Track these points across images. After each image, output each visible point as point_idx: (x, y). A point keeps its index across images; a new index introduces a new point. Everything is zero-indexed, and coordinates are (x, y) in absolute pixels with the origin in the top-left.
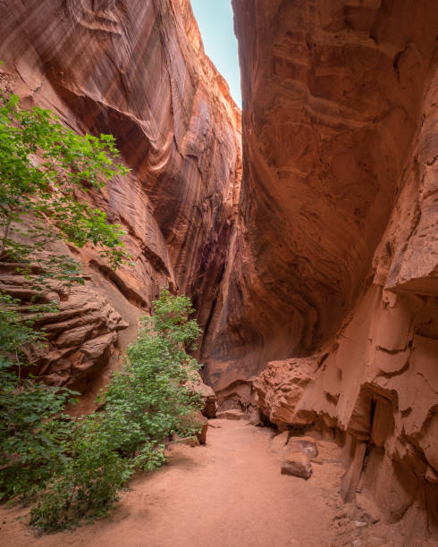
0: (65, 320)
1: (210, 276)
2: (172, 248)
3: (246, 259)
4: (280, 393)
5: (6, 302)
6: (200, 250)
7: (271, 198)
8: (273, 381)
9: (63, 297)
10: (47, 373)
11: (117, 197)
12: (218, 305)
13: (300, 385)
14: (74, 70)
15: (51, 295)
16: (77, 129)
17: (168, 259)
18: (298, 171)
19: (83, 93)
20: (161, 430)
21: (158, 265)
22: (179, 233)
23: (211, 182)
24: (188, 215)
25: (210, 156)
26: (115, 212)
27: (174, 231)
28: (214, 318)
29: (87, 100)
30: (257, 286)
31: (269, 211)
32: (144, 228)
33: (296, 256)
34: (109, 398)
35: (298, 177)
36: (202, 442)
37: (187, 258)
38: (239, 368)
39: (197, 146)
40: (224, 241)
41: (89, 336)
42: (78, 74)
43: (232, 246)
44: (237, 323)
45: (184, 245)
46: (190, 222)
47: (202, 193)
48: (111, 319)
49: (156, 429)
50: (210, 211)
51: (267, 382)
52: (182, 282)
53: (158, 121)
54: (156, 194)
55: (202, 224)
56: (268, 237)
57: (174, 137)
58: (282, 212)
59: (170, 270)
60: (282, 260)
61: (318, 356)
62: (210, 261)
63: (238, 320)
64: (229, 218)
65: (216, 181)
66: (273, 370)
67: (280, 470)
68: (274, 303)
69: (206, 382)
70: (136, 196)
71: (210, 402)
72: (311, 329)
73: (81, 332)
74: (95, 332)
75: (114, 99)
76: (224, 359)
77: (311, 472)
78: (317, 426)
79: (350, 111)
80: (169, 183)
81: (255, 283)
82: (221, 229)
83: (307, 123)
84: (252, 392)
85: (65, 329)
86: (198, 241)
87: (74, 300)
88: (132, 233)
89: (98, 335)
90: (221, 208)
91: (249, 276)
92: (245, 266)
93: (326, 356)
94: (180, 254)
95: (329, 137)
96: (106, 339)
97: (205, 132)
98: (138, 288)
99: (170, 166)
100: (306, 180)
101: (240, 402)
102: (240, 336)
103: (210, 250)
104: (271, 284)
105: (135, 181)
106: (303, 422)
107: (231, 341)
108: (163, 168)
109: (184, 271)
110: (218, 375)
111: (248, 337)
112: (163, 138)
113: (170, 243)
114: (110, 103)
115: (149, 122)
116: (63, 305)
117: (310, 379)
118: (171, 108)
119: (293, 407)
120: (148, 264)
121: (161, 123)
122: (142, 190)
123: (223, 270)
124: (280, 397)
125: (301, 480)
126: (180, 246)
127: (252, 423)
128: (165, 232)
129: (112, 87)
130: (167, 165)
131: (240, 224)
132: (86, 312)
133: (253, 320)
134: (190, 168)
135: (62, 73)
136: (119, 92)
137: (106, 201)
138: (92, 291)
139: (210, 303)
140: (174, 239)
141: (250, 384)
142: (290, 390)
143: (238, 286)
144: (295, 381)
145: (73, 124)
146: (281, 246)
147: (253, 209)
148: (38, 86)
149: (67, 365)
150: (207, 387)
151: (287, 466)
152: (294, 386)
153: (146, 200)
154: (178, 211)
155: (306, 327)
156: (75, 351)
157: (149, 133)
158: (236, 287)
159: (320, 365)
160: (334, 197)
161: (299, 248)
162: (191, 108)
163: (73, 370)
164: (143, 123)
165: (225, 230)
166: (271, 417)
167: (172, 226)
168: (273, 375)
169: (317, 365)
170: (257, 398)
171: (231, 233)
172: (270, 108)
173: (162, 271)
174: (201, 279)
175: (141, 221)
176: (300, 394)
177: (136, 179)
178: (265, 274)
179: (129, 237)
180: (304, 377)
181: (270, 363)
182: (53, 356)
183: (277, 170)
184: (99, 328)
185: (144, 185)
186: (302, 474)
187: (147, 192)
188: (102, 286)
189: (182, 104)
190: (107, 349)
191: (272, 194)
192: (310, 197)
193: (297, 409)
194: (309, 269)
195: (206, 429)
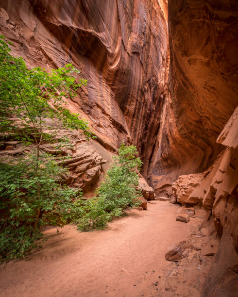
0: (76, 162)
1: (151, 131)
2: (128, 118)
3: (171, 120)
4: (183, 190)
5: (50, 157)
6: (144, 117)
7: (186, 78)
8: (180, 185)
9: (74, 151)
10: (74, 183)
11: (92, 91)
12: (156, 147)
13: (193, 186)
14: (51, 6)
15: (68, 151)
16: (62, 51)
17: (126, 125)
18: (202, 58)
19: (60, 22)
20: (123, 203)
21: (121, 129)
22: (131, 108)
23: (149, 70)
24: (135, 96)
25: (148, 50)
26: (93, 101)
27: (128, 107)
28: (154, 155)
29: (64, 27)
30: (177, 136)
31: (185, 88)
32: (110, 108)
33: (201, 116)
34: (100, 192)
35: (202, 62)
36: (145, 209)
37: (137, 123)
38: (167, 179)
39: (139, 44)
40: (159, 110)
41: (88, 168)
42: (54, 9)
43: (164, 112)
44: (166, 156)
45: (134, 115)
46: (137, 100)
47: (143, 80)
48: (97, 159)
49: (121, 203)
50: (149, 91)
51: (178, 185)
52: (135, 136)
53: (110, 30)
54: (114, 85)
55: (144, 100)
56: (184, 105)
57: (122, 40)
58: (193, 87)
59: (128, 131)
60: (192, 119)
61: (205, 173)
62: (150, 123)
63: (167, 155)
64: (162, 93)
65: (153, 68)
66: (181, 179)
67: (176, 219)
68: (187, 145)
69: (150, 185)
70: (103, 89)
71: (151, 193)
72: (207, 158)
73: (84, 166)
74: (91, 166)
75: (80, 22)
76: (160, 174)
77: (189, 220)
78: (199, 204)
80: (122, 76)
81: (176, 134)
82: (157, 102)
83: (208, 19)
85: (77, 165)
86: (143, 111)
87: (79, 152)
88: (104, 112)
89: (92, 167)
90: (156, 88)
91: (173, 130)
92: (170, 125)
93: (209, 172)
94: (133, 121)
95: (222, 29)
96: (96, 168)
97: (143, 30)
98: (110, 143)
99: (121, 64)
100: (208, 64)
101: (167, 194)
102: (168, 163)
103: (150, 116)
104: (185, 134)
105: (101, 79)
106: (193, 202)
107: (163, 166)
108: (117, 66)
109: (136, 130)
110: (156, 182)
111: (171, 163)
112: (115, 43)
113: (126, 115)
114: (78, 26)
115: (104, 33)
116: (74, 155)
117: (198, 184)
118: (118, 16)
119: (188, 196)
120: (115, 129)
121: (113, 31)
122: (107, 84)
123: (159, 127)
124: (182, 192)
125: (184, 223)
126: (132, 116)
127: (171, 203)
128: (123, 109)
129: (77, 12)
130: (119, 63)
131: (168, 97)
132: (85, 157)
133: (175, 155)
134: (135, 62)
135: (45, 11)
136: (82, 14)
137: (87, 95)
138: (87, 147)
139: (152, 147)
140: (128, 112)
141: (171, 186)
142: (187, 188)
143: (167, 136)
144: (191, 184)
145: (59, 48)
146: (192, 110)
147: (175, 87)
148: (35, 27)
149: (81, 180)
150: (150, 187)
151: (179, 218)
152: (190, 187)
153: (109, 90)
154: (130, 94)
155: (204, 157)
156: (83, 174)
157: (105, 42)
158: (166, 137)
159: (205, 177)
160: (226, 74)
161: (203, 111)
162: (132, 11)
163: (84, 181)
164: (101, 35)
165: (159, 102)
167: (126, 104)
168: (181, 182)
169: (203, 177)
170: (174, 192)
171: (163, 104)
172: (180, 11)
173: (123, 132)
174: (146, 133)
175: (108, 104)
176: (192, 190)
177: (101, 77)
178: (182, 129)
179: (103, 115)
180: (195, 183)
181: (180, 176)
182: (74, 176)
183: (188, 58)
184: (92, 164)
185: (107, 80)
186: (184, 221)
187: (109, 85)
188: (92, 144)
189: (125, 10)
190: (97, 173)
191: (186, 75)
192: (210, 76)
193: (190, 197)
194: (208, 124)
195: (146, 204)
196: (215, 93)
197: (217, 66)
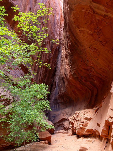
3: (66, 66)
7: (77, 40)
8: (77, 119)
12: (54, 86)
13: (88, 120)
18: (88, 31)
33: (88, 66)
35: (88, 33)
48: (11, 98)
51: (75, 119)
52: (37, 77)
57: (30, 8)
58: (81, 46)
60: (82, 67)
61: (95, 109)
63: (63, 93)
66: (78, 114)
67: (79, 150)
69: (50, 120)
72: (94, 97)
76: (57, 110)
79: (109, 10)
81: (70, 77)
82: (54, 51)
83: (91, 12)
84: (69, 123)
91: (67, 74)
92: (65, 70)
93: (98, 109)
95: (101, 19)
100: (92, 35)
101: (64, 127)
102: (64, 100)
104: (77, 78)
106: (89, 134)
110: (54, 116)
112: (25, 9)
115: (17, 1)
117: (92, 118)
119: (85, 129)
124: (80, 125)
127: (69, 135)
131: (63, 50)
133: (69, 93)
141: (68, 120)
142: (84, 122)
144: (86, 118)
147: (69, 44)
150: (50, 122)
151: (81, 148)
152: (85, 120)
158: (62, 79)
161: (89, 63)
166: (76, 132)
168: (77, 116)
169: (95, 112)
170: (71, 125)
176: (87, 124)
180: (89, 117)
181: (76, 112)
183: (79, 30)
191: (77, 38)
192: (94, 42)
193: (86, 129)
194: (93, 72)
195: (50, 137)
196: (97, 52)
197: (98, 37)
